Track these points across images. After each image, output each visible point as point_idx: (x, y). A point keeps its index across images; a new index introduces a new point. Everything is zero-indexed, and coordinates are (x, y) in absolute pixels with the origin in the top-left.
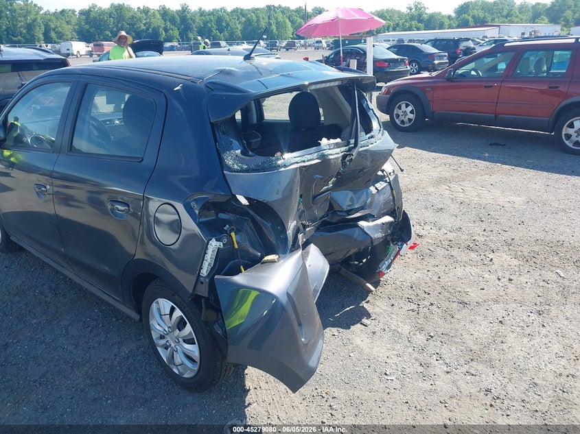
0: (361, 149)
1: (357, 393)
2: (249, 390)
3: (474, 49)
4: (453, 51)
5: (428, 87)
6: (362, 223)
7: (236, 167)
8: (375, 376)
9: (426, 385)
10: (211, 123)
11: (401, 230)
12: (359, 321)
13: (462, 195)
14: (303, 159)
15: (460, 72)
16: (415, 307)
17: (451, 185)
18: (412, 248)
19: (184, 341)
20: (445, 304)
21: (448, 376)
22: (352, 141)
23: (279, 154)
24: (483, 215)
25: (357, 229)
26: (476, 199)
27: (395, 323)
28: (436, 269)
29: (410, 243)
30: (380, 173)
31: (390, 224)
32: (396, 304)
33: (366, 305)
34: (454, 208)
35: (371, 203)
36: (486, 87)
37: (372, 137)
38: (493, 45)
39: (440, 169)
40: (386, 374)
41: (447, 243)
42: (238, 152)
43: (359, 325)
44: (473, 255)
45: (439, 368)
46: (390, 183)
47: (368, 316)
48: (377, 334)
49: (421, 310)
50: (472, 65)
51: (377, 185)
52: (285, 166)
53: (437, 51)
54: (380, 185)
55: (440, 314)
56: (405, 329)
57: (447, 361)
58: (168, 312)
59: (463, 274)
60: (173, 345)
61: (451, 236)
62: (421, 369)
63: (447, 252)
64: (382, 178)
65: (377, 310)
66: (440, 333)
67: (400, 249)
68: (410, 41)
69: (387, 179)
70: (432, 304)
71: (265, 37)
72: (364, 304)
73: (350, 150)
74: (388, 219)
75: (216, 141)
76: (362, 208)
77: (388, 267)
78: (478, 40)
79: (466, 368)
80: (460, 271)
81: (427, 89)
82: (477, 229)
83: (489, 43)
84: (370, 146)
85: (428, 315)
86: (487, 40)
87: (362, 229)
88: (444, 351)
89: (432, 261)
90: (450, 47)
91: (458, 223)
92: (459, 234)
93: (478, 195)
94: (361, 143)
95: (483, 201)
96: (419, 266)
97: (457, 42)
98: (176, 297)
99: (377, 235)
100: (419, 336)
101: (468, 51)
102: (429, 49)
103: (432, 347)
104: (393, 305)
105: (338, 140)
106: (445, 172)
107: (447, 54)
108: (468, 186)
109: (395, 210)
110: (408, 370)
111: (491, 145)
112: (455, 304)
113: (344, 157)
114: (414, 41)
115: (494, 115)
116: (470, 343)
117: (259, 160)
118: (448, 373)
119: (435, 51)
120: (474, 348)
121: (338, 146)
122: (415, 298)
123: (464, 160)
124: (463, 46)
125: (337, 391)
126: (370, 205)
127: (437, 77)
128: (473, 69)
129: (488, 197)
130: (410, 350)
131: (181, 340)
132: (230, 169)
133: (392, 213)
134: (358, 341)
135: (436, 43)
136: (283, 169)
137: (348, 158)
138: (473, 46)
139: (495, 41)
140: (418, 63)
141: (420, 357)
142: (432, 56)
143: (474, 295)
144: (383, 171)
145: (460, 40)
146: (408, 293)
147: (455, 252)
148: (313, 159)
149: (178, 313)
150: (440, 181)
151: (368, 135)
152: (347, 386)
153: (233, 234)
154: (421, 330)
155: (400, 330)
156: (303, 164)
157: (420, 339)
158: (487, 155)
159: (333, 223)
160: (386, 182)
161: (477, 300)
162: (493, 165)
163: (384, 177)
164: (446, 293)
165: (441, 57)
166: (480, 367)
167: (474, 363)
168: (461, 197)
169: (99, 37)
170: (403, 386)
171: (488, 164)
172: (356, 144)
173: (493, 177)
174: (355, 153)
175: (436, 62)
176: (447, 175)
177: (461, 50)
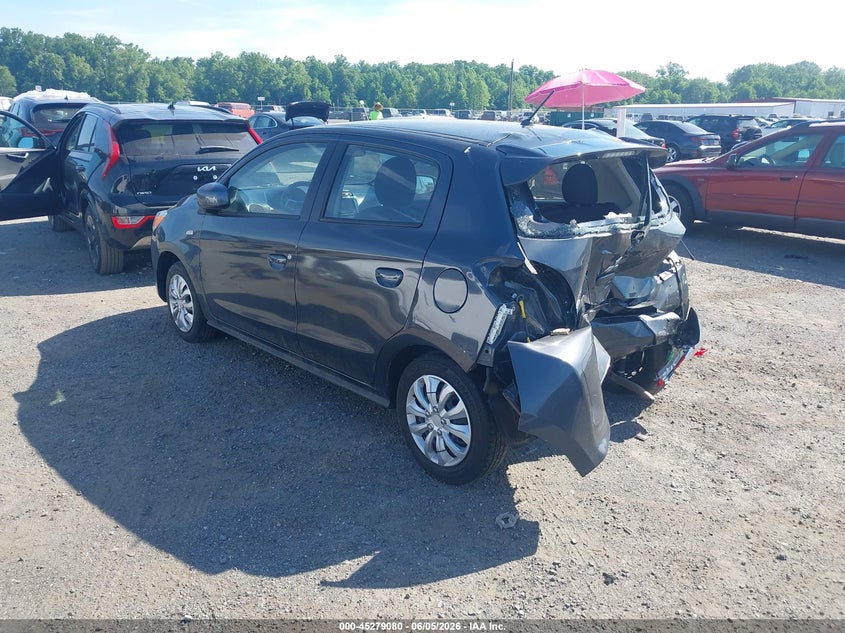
0: (652, 228)
1: (640, 501)
2: (516, 488)
3: (759, 131)
4: (728, 133)
5: (700, 177)
6: (645, 317)
7: (530, 232)
8: (660, 488)
9: (722, 500)
10: (504, 187)
11: (687, 331)
12: (633, 435)
13: (749, 313)
14: (596, 229)
15: (746, 158)
16: (700, 426)
17: (735, 302)
18: (699, 354)
19: (452, 422)
20: (736, 426)
21: (747, 493)
22: (643, 218)
23: (574, 221)
24: (778, 337)
25: (638, 323)
26: (769, 319)
27: (677, 440)
28: (723, 391)
29: (698, 347)
30: (665, 261)
31: (676, 322)
32: (676, 422)
33: (638, 421)
34: (740, 327)
35: (656, 294)
36: (782, 179)
37: (662, 216)
38: (789, 127)
39: (717, 282)
40: (672, 486)
41: (734, 364)
42: (531, 217)
43: (634, 440)
44: (768, 379)
45: (736, 486)
46: (676, 274)
47: (644, 432)
48: (658, 449)
49: (707, 429)
50: (762, 151)
51: (662, 275)
52: (579, 235)
53: (705, 132)
54: (665, 275)
55: (732, 435)
56: (691, 446)
57: (745, 480)
58: (434, 389)
59: (758, 397)
60: (436, 428)
61: (738, 357)
62: (712, 485)
63: (734, 374)
64: (667, 268)
65: (653, 426)
66: (733, 453)
67: (686, 353)
68: (661, 117)
69: (673, 269)
70: (720, 424)
71: (452, 104)
72: (636, 419)
73: (640, 227)
74: (672, 316)
75: (509, 206)
76: (644, 299)
77: (669, 376)
78: (763, 120)
79: (769, 487)
80: (753, 394)
81: (700, 180)
82: (773, 353)
83: (782, 124)
84: (660, 226)
85: (716, 434)
86: (776, 120)
87: (644, 324)
88: (739, 470)
89: (717, 382)
90: (723, 126)
91: (746, 343)
92: (749, 355)
93: (772, 315)
94: (652, 222)
95: (779, 322)
96: (701, 386)
97: (734, 121)
98: (449, 371)
99: (661, 332)
100: (707, 454)
101: (750, 134)
102: (693, 129)
103: (724, 465)
104: (673, 422)
105: (629, 215)
106: (726, 287)
107: (719, 137)
108: (756, 303)
109: (681, 306)
110: (698, 485)
111: (787, 257)
112: (749, 427)
113: (634, 235)
114: (666, 118)
115: (792, 218)
116: (772, 465)
117: (553, 226)
118: (746, 490)
119: (702, 132)
120: (776, 470)
121: (628, 221)
122: (699, 418)
123: (750, 274)
124: (742, 126)
125: (616, 497)
126: (654, 297)
127: (713, 164)
128: (765, 156)
129: (784, 317)
130: (699, 466)
131: (448, 421)
132: (524, 234)
133: (678, 310)
134: (634, 454)
135: (702, 121)
136: (577, 238)
137: (638, 236)
138: (757, 127)
139: (790, 122)
140: (676, 148)
141: (712, 474)
142: (697, 139)
143: (773, 419)
144: (668, 259)
145: (739, 118)
146: (689, 411)
147: (745, 374)
148: (605, 232)
149: (449, 389)
150: (717, 296)
151: (658, 214)
152: (628, 494)
153: (521, 303)
154: (710, 449)
155: (684, 447)
156: (595, 235)
157: (709, 457)
158: (782, 269)
159: (610, 315)
160: (672, 272)
161: (777, 424)
162: (790, 281)
163: (669, 266)
164: (737, 416)
165: (710, 141)
166: (786, 488)
167: (777, 484)
168: (748, 315)
169: (222, 97)
170: (693, 498)
171: (784, 280)
172: (647, 222)
173: (790, 295)
174: (646, 230)
175: (703, 147)
176: (729, 289)
177: (740, 132)
